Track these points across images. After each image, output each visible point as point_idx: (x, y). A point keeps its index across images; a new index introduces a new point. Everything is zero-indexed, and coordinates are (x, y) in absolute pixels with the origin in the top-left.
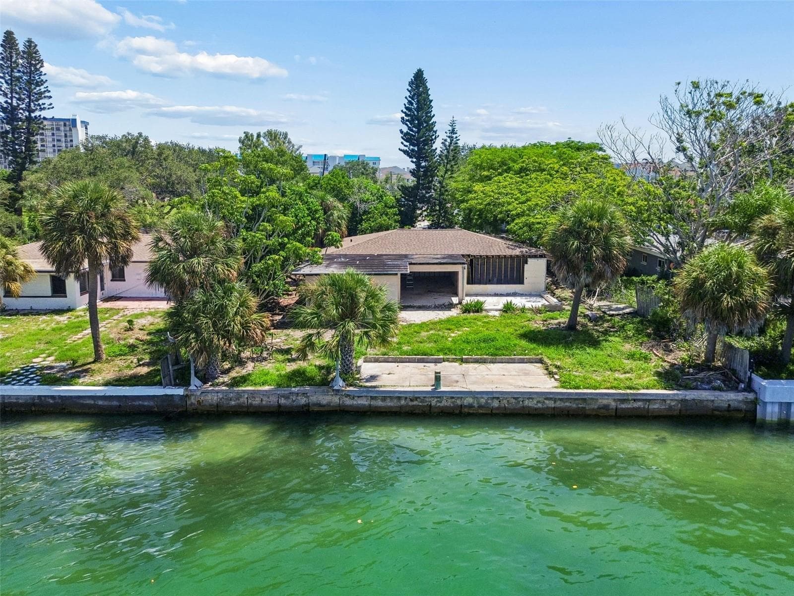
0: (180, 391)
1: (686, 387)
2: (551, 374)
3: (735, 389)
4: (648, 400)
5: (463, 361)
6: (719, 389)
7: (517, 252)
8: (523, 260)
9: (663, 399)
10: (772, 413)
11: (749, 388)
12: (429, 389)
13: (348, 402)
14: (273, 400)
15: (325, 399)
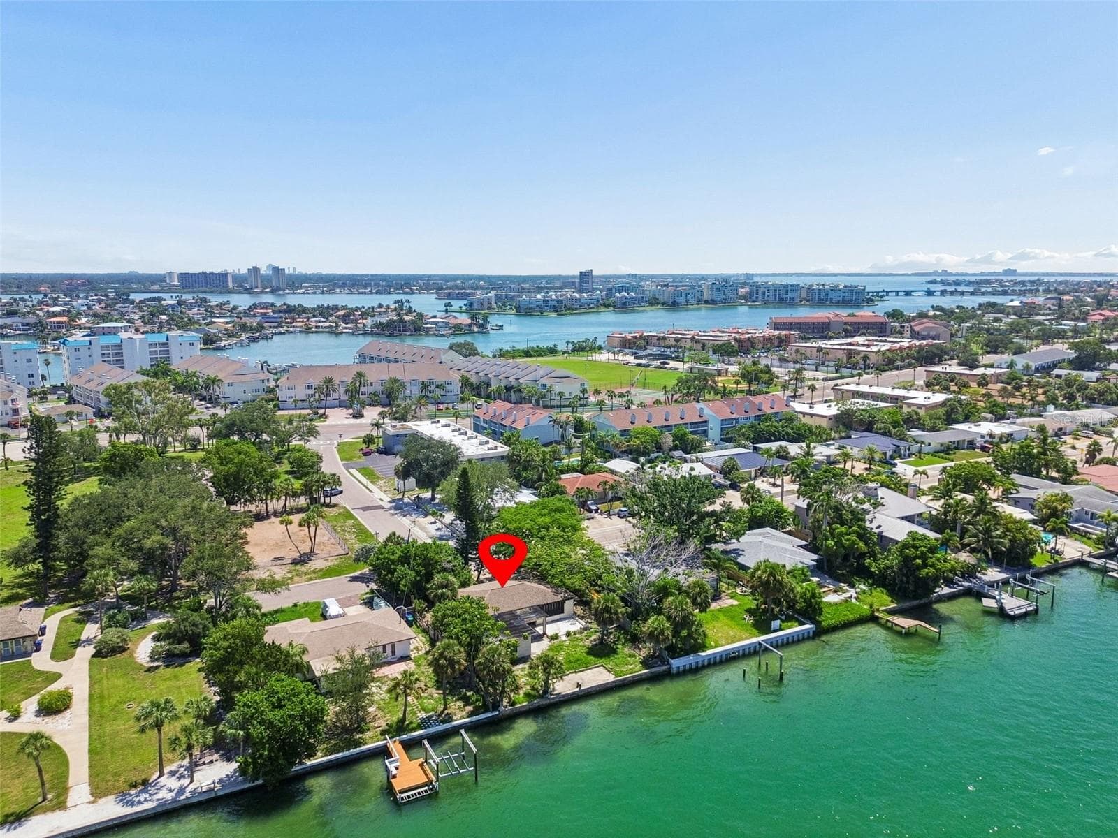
0: (497, 713)
1: (652, 668)
2: (609, 672)
3: (664, 664)
4: (641, 675)
5: (576, 672)
6: (659, 666)
7: (559, 598)
8: (563, 602)
9: (645, 673)
10: (674, 671)
11: (668, 664)
12: (577, 689)
13: (552, 701)
14: (528, 708)
15: (543, 702)
